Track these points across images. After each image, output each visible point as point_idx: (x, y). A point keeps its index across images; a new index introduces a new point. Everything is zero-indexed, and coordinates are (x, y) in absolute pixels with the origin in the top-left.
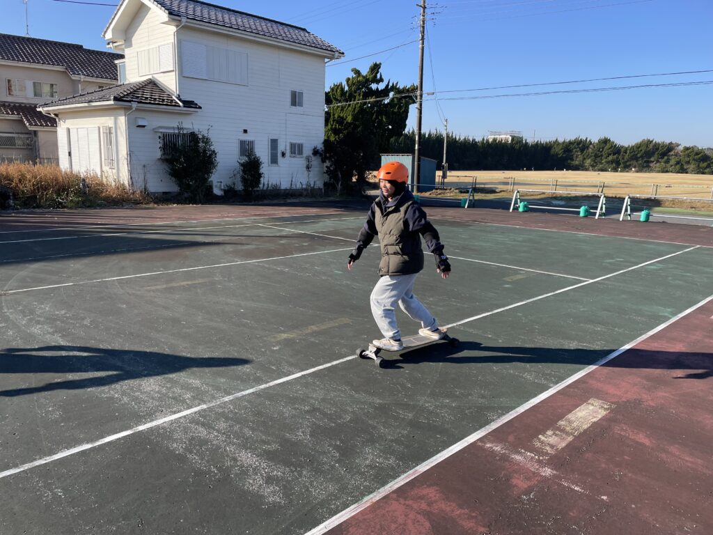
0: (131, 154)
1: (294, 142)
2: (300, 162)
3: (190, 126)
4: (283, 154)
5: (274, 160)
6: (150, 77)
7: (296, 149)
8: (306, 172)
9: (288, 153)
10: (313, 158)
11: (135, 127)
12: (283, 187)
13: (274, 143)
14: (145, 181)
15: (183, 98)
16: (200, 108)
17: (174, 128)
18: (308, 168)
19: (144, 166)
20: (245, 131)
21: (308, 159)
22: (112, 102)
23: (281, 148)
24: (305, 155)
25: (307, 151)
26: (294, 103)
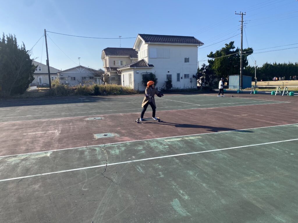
0: (135, 81)
1: (185, 74)
2: (188, 80)
3: (151, 72)
4: (182, 78)
5: (178, 80)
6: (143, 59)
7: (186, 76)
8: (190, 83)
9: (183, 77)
10: (193, 78)
11: (136, 73)
12: (181, 88)
13: (178, 75)
14: (138, 88)
15: (149, 64)
16: (154, 66)
17: (145, 73)
18: (191, 82)
19: (138, 84)
20: (169, 72)
21: (191, 79)
22: (129, 67)
23: (181, 76)
24: (190, 78)
25: (191, 76)
26: (186, 61)
